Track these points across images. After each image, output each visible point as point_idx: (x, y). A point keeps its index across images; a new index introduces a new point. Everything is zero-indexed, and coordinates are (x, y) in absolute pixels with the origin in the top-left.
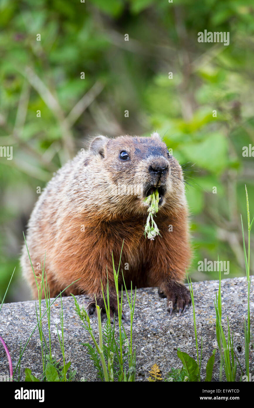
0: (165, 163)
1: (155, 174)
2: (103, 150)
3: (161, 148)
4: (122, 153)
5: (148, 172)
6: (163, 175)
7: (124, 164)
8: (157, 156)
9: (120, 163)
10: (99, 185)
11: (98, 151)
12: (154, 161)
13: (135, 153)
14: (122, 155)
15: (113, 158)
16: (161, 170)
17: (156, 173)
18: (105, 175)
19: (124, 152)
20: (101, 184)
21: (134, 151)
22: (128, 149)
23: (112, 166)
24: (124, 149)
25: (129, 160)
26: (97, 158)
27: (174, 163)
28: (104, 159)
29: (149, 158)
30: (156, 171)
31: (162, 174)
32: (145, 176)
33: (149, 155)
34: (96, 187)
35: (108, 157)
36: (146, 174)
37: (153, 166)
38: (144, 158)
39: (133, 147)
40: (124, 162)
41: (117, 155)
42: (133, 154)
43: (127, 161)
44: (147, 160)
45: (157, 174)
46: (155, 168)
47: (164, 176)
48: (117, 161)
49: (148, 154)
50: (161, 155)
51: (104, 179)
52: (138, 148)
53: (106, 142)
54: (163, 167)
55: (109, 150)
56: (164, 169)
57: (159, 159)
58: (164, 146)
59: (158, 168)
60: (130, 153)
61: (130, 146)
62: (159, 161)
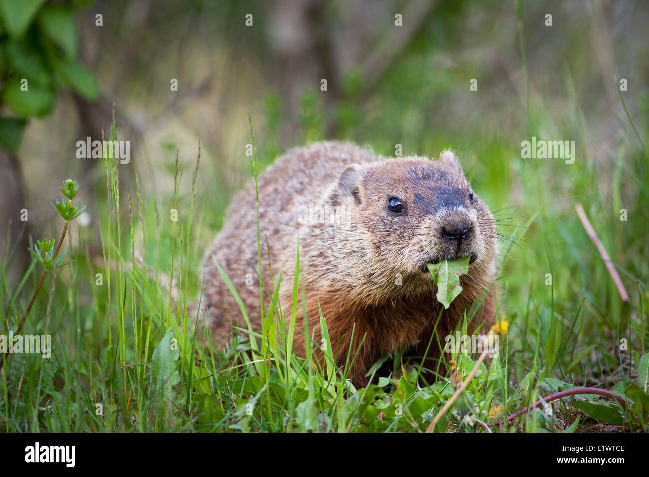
0: (467, 220)
1: (451, 239)
2: (357, 190)
3: (459, 189)
4: (393, 201)
5: (439, 238)
6: (465, 240)
7: (396, 220)
8: (453, 209)
9: (390, 218)
10: (354, 252)
11: (350, 190)
12: (448, 219)
13: (415, 202)
14: (393, 203)
15: (377, 208)
16: (462, 234)
17: (453, 239)
18: (363, 236)
19: (395, 199)
20: (356, 250)
21: (413, 197)
22: (402, 195)
23: (375, 222)
24: (394, 194)
25: (405, 213)
26: (349, 202)
27: (482, 210)
28: (361, 206)
29: (439, 214)
30: (453, 235)
31: (463, 238)
32: (436, 244)
33: (439, 207)
34: (348, 255)
35: (369, 204)
36: (435, 240)
37: (448, 228)
38: (431, 213)
39: (410, 191)
40: (396, 216)
41: (383, 202)
42: (411, 204)
43: (401, 215)
44: (435, 215)
45: (455, 239)
46: (450, 231)
47: (466, 242)
48: (384, 214)
49: (437, 205)
50: (460, 204)
51: (361, 243)
52: (420, 192)
53: (361, 177)
54: (465, 228)
55: (368, 192)
56: (466, 230)
57: (456, 214)
58: (463, 186)
59: (456, 230)
60: (406, 202)
61: (406, 190)
62: (457, 218)
